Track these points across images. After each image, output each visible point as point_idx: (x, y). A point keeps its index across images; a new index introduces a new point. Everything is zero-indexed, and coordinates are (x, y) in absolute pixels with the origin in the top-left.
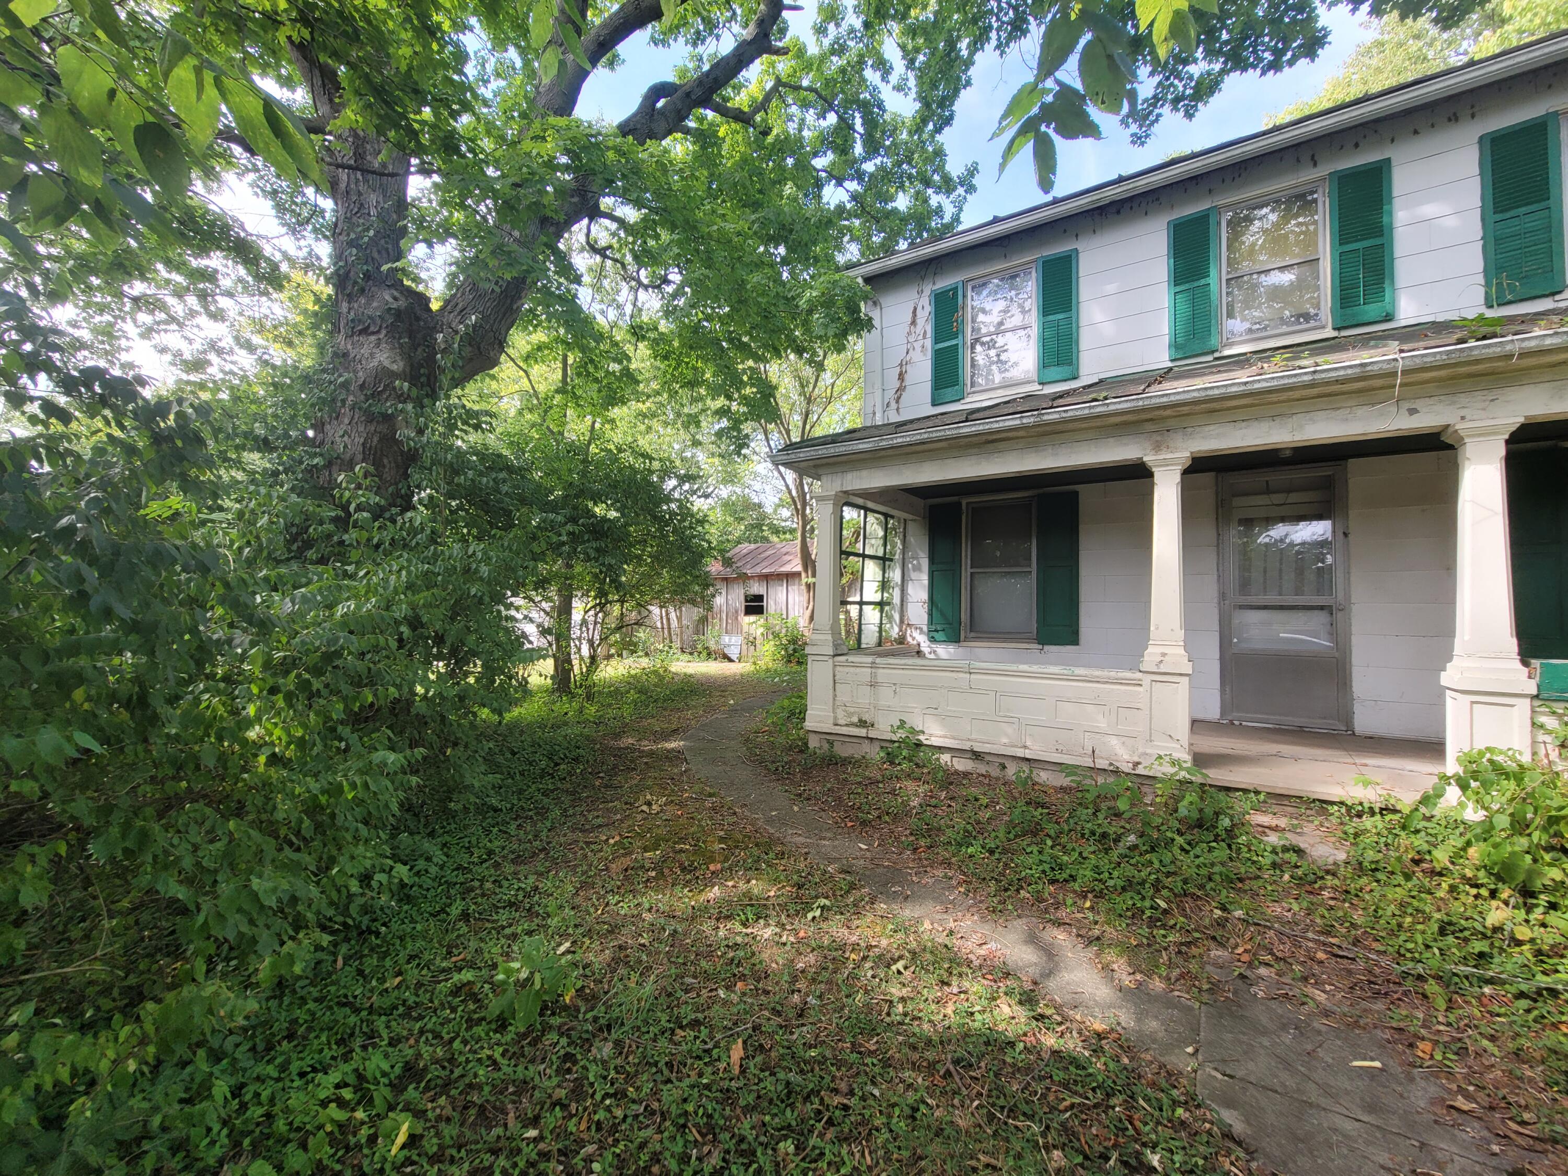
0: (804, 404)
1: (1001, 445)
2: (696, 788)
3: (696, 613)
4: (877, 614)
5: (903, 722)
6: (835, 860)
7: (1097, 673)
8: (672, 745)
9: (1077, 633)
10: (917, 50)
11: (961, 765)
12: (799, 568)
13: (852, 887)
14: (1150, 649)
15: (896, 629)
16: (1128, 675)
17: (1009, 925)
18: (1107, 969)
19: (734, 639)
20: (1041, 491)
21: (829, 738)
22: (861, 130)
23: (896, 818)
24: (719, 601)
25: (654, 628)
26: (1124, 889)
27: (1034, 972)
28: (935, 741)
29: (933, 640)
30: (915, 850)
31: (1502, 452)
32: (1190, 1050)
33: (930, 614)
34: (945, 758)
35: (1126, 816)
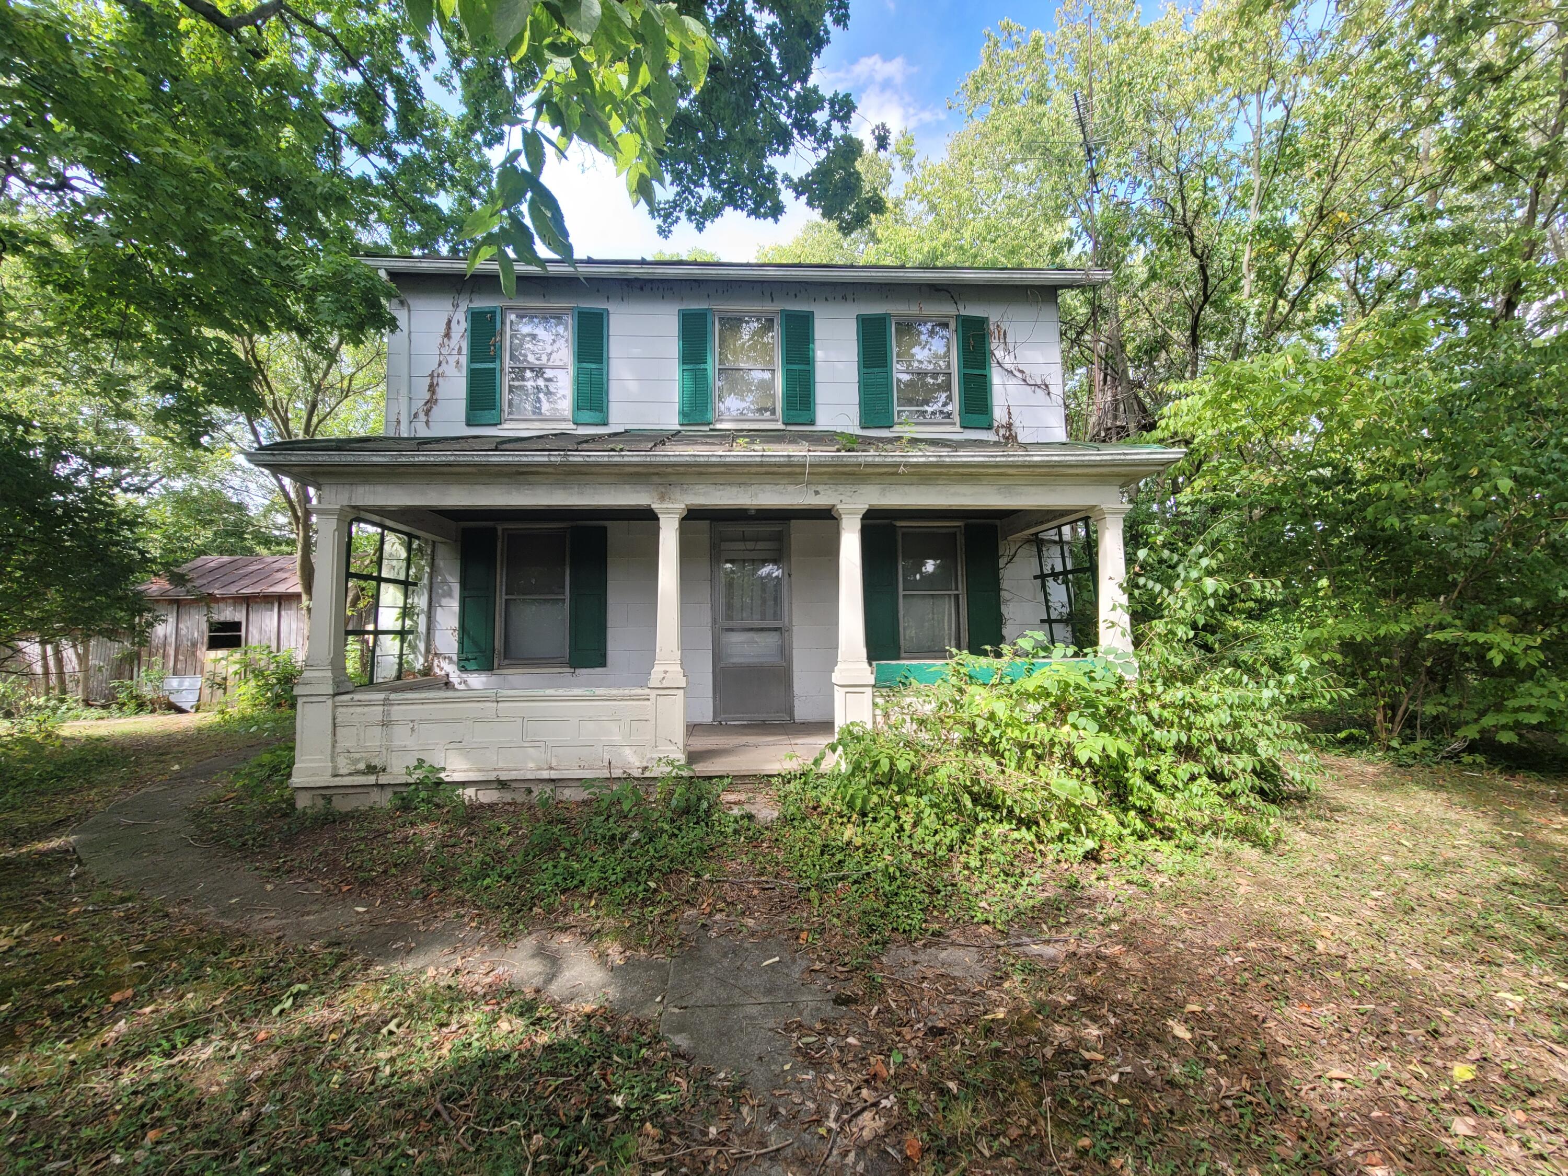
0: (310, 392)
1: (531, 478)
2: (97, 896)
3: (116, 650)
4: (397, 642)
5: (421, 762)
6: (320, 935)
7: (614, 692)
8: (54, 843)
9: (604, 656)
10: (464, 54)
11: (487, 797)
12: (299, 589)
13: (342, 958)
14: (656, 668)
15: (421, 660)
16: (639, 691)
17: (519, 945)
18: (602, 956)
19: (187, 683)
20: (574, 523)
21: (326, 793)
22: (394, 106)
23: (405, 868)
24: (163, 631)
25: (30, 675)
26: (624, 880)
27: (538, 981)
28: (458, 777)
29: (463, 669)
30: (425, 898)
31: (858, 526)
32: (658, 999)
33: (461, 642)
34: (470, 792)
35: (631, 815)
